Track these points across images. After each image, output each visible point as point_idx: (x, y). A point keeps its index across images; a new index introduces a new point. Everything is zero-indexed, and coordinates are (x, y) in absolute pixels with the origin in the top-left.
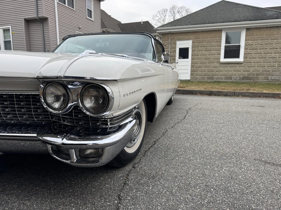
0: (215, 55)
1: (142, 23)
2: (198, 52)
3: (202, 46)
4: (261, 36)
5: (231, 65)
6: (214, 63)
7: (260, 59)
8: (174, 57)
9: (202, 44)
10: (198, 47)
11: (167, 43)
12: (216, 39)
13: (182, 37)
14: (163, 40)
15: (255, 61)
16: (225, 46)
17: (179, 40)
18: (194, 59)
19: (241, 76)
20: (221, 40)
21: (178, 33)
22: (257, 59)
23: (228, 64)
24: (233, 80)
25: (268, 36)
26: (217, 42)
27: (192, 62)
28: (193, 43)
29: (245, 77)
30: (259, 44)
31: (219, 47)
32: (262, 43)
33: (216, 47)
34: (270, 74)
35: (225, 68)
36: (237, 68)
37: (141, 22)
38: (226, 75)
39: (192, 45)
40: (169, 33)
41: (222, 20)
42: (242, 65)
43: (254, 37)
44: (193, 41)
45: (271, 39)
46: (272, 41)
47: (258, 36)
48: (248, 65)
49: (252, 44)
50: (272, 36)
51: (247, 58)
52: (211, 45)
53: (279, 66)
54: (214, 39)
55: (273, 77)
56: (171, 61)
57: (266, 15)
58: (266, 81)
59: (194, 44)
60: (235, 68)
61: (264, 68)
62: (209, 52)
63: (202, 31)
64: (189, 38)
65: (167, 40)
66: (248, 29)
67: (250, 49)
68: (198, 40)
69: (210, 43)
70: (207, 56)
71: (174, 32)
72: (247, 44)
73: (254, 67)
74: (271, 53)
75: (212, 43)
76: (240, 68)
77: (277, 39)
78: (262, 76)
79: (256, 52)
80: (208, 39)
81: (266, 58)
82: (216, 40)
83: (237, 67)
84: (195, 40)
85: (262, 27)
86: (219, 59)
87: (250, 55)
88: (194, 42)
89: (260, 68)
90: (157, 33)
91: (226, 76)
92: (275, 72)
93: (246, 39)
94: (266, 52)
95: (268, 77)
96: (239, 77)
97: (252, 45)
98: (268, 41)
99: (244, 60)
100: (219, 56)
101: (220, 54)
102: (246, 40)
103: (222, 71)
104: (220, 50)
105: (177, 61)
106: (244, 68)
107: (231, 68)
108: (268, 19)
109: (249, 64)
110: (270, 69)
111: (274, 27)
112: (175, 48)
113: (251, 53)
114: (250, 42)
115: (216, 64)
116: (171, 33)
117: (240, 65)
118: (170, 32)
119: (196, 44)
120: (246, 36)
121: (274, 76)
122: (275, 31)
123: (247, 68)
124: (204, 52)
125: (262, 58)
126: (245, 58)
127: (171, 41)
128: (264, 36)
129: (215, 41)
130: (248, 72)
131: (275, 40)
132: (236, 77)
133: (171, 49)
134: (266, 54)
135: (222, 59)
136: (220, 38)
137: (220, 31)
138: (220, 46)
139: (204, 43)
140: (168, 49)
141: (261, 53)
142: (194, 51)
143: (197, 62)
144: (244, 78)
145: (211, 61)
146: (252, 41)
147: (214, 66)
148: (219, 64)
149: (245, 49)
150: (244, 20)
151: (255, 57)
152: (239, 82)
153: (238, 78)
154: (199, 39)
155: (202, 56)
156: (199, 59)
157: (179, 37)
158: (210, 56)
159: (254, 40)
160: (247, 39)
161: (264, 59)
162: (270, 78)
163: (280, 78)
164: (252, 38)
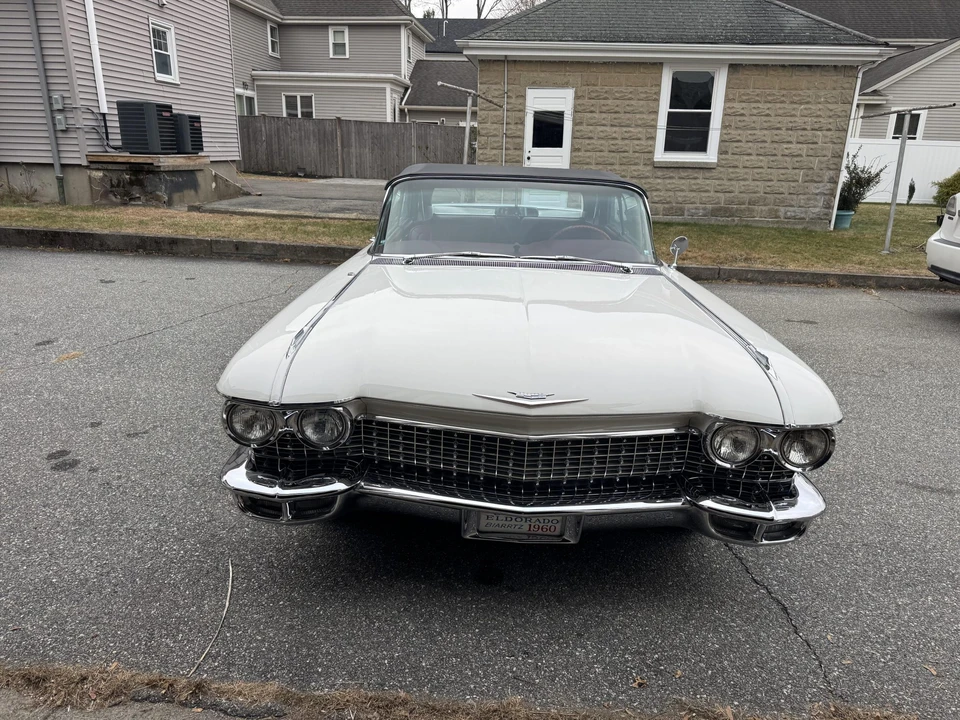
0: (639, 139)
2: (591, 128)
3: (604, 109)
4: (768, 91)
5: (683, 174)
6: (636, 164)
7: (761, 158)
8: (518, 140)
9: (602, 102)
10: (592, 112)
11: (497, 93)
12: (646, 89)
13: (543, 75)
14: (484, 80)
15: (748, 164)
16: (669, 113)
17: (536, 84)
18: (579, 150)
19: (709, 206)
20: (658, 93)
21: (531, 62)
22: (752, 157)
23: (677, 170)
24: (687, 217)
25: (784, 92)
26: (647, 99)
27: (571, 158)
28: (577, 97)
29: (720, 209)
30: (759, 115)
31: (653, 116)
32: (767, 112)
33: (644, 116)
34: (782, 202)
35: (668, 181)
36: (698, 181)
38: (667, 203)
39: (575, 106)
40: (503, 59)
41: (664, 33)
42: (714, 173)
43: (748, 91)
44: (576, 93)
45: (792, 103)
46: (795, 106)
47: (758, 91)
48: (728, 174)
49: (742, 112)
50: (794, 92)
51: (726, 153)
52: (629, 109)
53: (807, 179)
54: (640, 89)
55: (791, 209)
56: (509, 152)
57: (782, 28)
58: (772, 222)
59: (580, 101)
60: (693, 182)
61: (769, 184)
62: (625, 129)
63: (605, 63)
64: (566, 80)
65: (496, 84)
66: (734, 67)
67: (737, 128)
68: (591, 88)
69: (628, 102)
70: (617, 142)
71: (518, 59)
72: (730, 111)
73: (744, 180)
74: (790, 142)
75: (632, 102)
76: (708, 182)
77: (808, 103)
78: (764, 208)
79: (751, 138)
80: (623, 89)
81: (775, 155)
82: (646, 92)
83: (701, 180)
84: (584, 88)
85: (770, 63)
86: (652, 152)
87: (735, 144)
88: (580, 94)
89: (758, 183)
90: (466, 56)
91: (666, 206)
92: (795, 197)
93: (726, 96)
94: (776, 138)
95: (777, 211)
96: (704, 209)
97: (742, 115)
98: (782, 105)
99: (718, 160)
100: (650, 142)
101: (653, 138)
102: (727, 100)
103: (657, 190)
104: (655, 126)
105: (529, 155)
106: (717, 182)
107: (683, 181)
109: (731, 170)
110: (784, 187)
111: (802, 66)
112: (523, 110)
113: (739, 138)
114: (737, 106)
115: (641, 167)
116: (509, 59)
117: (708, 174)
118: (506, 56)
119: (585, 101)
120: (727, 87)
121: (792, 206)
122: (802, 80)
123: (725, 182)
124: (608, 129)
125: (765, 155)
126: (722, 152)
127: (510, 87)
128: (774, 92)
129: (642, 96)
130: (727, 195)
131: (801, 104)
132: (696, 209)
133: (509, 113)
134: (775, 145)
135: (661, 155)
136: (655, 89)
137: (658, 65)
138: (656, 113)
139: (609, 102)
140: (498, 113)
141: (765, 142)
142: (581, 123)
143: (588, 160)
144: (715, 212)
145: (627, 157)
146: (744, 105)
147: (636, 173)
148: (649, 168)
149: (724, 126)
150: (727, 41)
151: (750, 151)
152: (702, 222)
153: (701, 212)
154: (594, 85)
155: (603, 142)
156: (594, 150)
157: (535, 74)
158: (626, 142)
159: (749, 101)
160: (731, 97)
161: (772, 158)
162: (781, 214)
163: (806, 212)
164: (743, 95)
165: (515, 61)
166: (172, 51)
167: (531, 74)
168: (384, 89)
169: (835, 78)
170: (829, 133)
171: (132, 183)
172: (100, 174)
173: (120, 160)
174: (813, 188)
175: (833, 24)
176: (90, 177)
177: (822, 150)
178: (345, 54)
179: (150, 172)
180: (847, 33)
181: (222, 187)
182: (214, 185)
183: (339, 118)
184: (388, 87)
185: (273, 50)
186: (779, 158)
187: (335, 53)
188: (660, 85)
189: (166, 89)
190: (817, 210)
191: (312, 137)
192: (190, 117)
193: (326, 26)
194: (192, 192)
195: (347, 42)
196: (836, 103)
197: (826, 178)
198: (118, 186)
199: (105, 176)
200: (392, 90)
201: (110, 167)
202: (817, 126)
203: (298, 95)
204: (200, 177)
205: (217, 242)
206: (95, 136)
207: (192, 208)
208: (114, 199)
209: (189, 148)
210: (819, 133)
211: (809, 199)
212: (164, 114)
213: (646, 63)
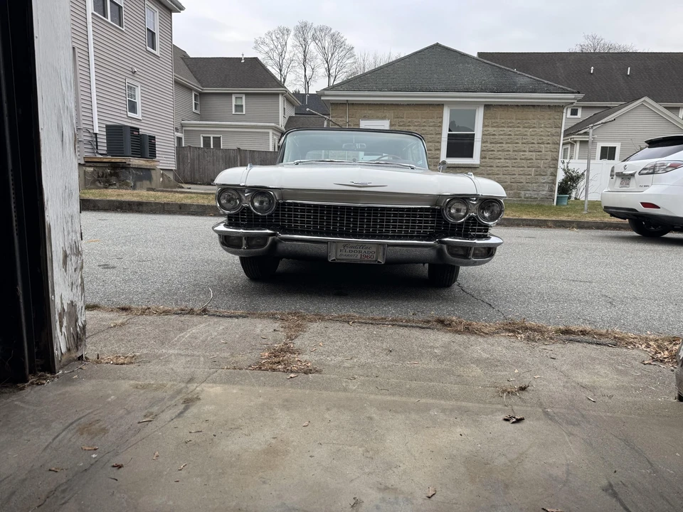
0: (431, 150)
1: (243, 61)
4: (509, 121)
5: (460, 171)
7: (507, 161)
9: (407, 128)
11: (342, 123)
12: (433, 120)
13: (370, 112)
14: (334, 115)
15: (499, 165)
16: (449, 134)
17: (366, 117)
20: (441, 122)
21: (363, 104)
22: (501, 161)
23: (455, 169)
25: (519, 121)
26: (434, 126)
28: (391, 125)
30: (504, 134)
31: (439, 136)
32: (510, 133)
33: (433, 136)
34: (522, 188)
37: (240, 59)
40: (345, 102)
41: (444, 86)
42: (478, 171)
43: (497, 120)
44: (390, 122)
45: (524, 127)
46: (526, 129)
47: (503, 121)
48: (487, 171)
49: (494, 133)
50: (525, 121)
51: (485, 158)
52: (424, 132)
53: (537, 173)
54: (430, 120)
55: (528, 192)
57: (515, 84)
58: (517, 201)
59: (393, 127)
61: (513, 177)
63: (408, 105)
64: (384, 115)
65: (341, 117)
66: (487, 106)
67: (491, 143)
68: (400, 120)
69: (423, 128)
71: (355, 103)
72: (486, 133)
74: (525, 151)
75: (425, 128)
77: (534, 127)
78: (511, 192)
79: (500, 149)
80: (419, 120)
81: (516, 159)
82: (434, 122)
84: (395, 120)
86: (439, 158)
87: (490, 153)
88: (393, 123)
89: (507, 176)
92: (530, 185)
93: (484, 123)
94: (516, 149)
95: (519, 193)
97: (494, 135)
98: (519, 129)
99: (480, 162)
100: (438, 152)
101: (439, 150)
102: (484, 126)
104: (440, 142)
108: (520, 92)
109: (489, 168)
110: (523, 179)
111: (529, 105)
113: (493, 149)
114: (491, 130)
115: (433, 167)
116: (350, 102)
117: (475, 171)
118: (347, 100)
119: (397, 127)
120: (484, 119)
121: (529, 190)
122: (530, 114)
125: (510, 159)
126: (482, 157)
127: (350, 119)
128: (513, 121)
129: (432, 124)
131: (530, 128)
134: (516, 153)
135: (444, 160)
136: (440, 120)
137: (440, 106)
138: (441, 134)
139: (412, 128)
141: (509, 151)
146: (495, 129)
149: (483, 142)
150: (482, 91)
151: (500, 157)
154: (402, 118)
157: (366, 111)
159: (498, 127)
160: (486, 124)
161: (514, 161)
162: (522, 195)
163: (538, 194)
164: (494, 123)
165: (353, 104)
166: (138, 100)
167: (363, 111)
168: (268, 133)
169: (549, 113)
170: (548, 145)
171: (111, 175)
172: (92, 169)
173: (105, 160)
174: (541, 179)
175: (546, 82)
176: (85, 171)
177: (545, 156)
178: (242, 111)
179: (123, 168)
180: (555, 86)
181: (166, 181)
182: (161, 179)
183: (239, 149)
184: (271, 132)
185: (196, 109)
186: (519, 160)
187: (236, 111)
188: (442, 118)
189: (133, 122)
190: (544, 193)
191: (221, 161)
192: (150, 136)
193: (231, 94)
194: (148, 182)
195: (244, 104)
196: (551, 127)
197: (549, 173)
198: (102, 177)
199: (94, 170)
200: (273, 133)
201: (98, 165)
202: (540, 141)
203: (212, 136)
204: (153, 172)
205: (168, 204)
206: (90, 147)
207: (149, 189)
208: (99, 185)
209: (148, 155)
210: (542, 145)
211: (539, 186)
212: (135, 133)
213: (433, 105)
